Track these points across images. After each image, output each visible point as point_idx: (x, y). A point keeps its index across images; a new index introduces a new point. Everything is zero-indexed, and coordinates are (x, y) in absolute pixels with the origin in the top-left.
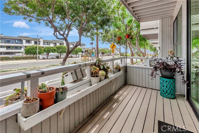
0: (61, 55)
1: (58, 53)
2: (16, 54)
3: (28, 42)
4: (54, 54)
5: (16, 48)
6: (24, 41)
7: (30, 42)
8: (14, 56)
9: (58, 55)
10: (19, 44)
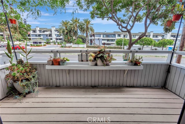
0: (143, 47)
1: (141, 45)
2: (112, 45)
3: (119, 36)
4: (136, 46)
5: (112, 40)
6: (117, 35)
7: (120, 36)
8: (110, 46)
9: (140, 47)
10: (114, 37)
